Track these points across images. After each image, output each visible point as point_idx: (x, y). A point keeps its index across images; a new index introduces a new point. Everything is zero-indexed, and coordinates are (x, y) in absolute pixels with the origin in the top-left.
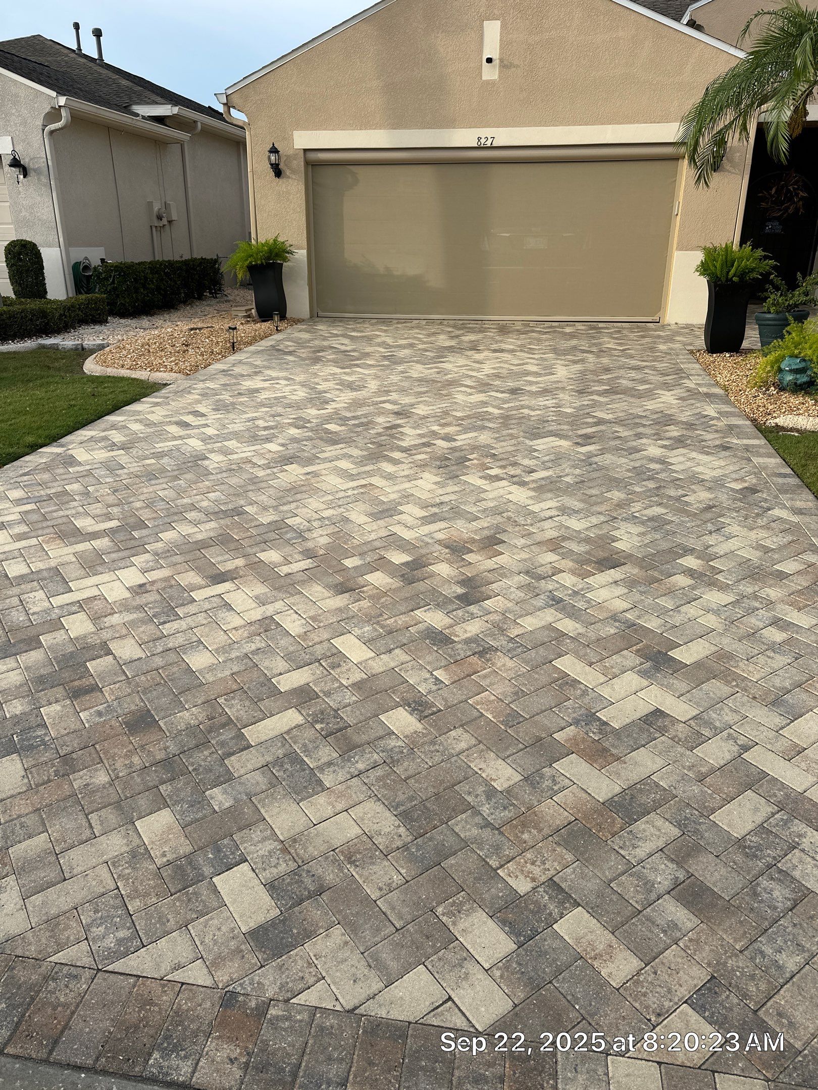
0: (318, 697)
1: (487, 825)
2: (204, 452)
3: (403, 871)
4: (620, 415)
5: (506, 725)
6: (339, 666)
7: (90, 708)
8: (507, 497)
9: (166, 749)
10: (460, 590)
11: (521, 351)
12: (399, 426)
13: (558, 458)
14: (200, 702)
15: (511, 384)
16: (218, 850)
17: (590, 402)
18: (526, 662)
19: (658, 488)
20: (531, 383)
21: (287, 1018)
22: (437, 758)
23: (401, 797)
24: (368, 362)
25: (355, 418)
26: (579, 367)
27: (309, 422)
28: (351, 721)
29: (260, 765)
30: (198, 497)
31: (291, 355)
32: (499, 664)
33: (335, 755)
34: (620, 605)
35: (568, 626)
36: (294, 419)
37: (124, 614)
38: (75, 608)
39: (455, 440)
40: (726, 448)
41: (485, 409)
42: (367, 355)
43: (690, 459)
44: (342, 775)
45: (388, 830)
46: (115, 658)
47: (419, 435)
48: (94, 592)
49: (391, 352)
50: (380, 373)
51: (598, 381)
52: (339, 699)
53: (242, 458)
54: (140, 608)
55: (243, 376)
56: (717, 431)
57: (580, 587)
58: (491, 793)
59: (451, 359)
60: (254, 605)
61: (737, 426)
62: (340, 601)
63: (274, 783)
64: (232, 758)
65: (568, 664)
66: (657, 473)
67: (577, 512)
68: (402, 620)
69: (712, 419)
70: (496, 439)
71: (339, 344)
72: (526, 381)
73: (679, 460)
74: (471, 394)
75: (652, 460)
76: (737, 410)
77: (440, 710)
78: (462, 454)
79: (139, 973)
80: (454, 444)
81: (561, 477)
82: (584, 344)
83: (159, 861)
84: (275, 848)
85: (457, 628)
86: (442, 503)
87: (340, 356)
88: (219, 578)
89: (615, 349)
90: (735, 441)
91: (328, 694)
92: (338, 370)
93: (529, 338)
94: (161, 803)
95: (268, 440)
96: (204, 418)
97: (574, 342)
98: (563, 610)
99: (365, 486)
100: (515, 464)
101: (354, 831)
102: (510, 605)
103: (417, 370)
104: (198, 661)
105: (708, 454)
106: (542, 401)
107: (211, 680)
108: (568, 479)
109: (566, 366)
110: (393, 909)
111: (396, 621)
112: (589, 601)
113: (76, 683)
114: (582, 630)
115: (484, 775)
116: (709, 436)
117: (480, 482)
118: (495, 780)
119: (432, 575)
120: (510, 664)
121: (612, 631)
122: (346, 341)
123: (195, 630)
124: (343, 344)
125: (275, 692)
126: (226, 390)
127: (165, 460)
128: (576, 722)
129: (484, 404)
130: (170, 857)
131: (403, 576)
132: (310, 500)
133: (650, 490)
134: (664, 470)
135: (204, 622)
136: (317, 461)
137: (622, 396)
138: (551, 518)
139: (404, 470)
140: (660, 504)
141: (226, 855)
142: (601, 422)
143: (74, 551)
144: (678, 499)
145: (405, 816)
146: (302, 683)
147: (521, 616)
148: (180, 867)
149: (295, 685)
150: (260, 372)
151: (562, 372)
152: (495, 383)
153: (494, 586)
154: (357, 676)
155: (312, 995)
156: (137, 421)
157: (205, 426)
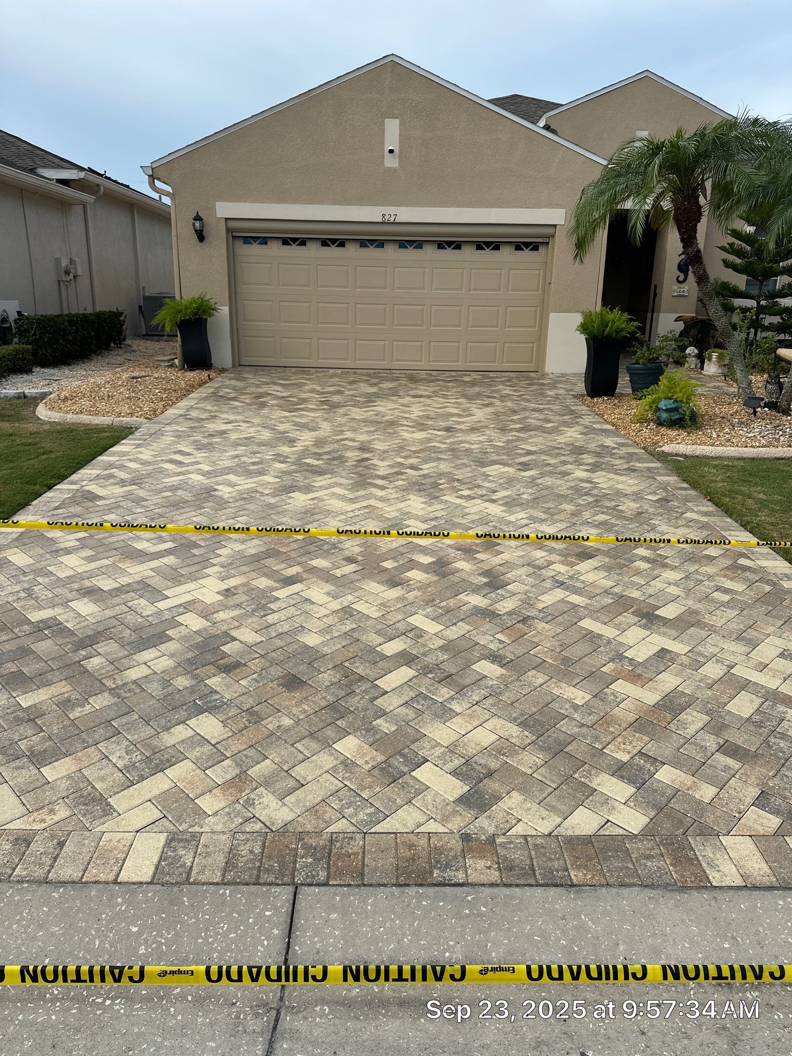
0: (418, 658)
1: (583, 725)
2: (211, 485)
3: (541, 756)
4: (542, 447)
5: (565, 665)
6: (422, 636)
7: (247, 677)
8: (486, 511)
9: (324, 698)
10: (485, 580)
11: (436, 396)
12: (367, 459)
13: (510, 482)
14: (330, 667)
15: (444, 424)
16: (404, 756)
17: (514, 438)
18: (560, 624)
19: (596, 501)
20: (459, 423)
21: (511, 842)
22: (527, 690)
23: (515, 715)
24: (309, 406)
25: (328, 453)
26: (489, 410)
27: (289, 458)
28: (453, 671)
29: (401, 703)
30: (229, 521)
31: (236, 401)
32: (540, 628)
33: (453, 693)
34: (609, 584)
35: (575, 599)
36: (273, 455)
37: (227, 611)
38: (181, 610)
39: (421, 469)
40: (634, 471)
41: (432, 444)
42: (304, 400)
43: (609, 479)
44: (466, 705)
45: (517, 734)
46: (241, 642)
47: (389, 466)
48: (187, 598)
49: (325, 397)
50: (326, 416)
51: (511, 421)
52: (435, 658)
53: (248, 489)
54: (239, 606)
55: (203, 419)
56: (620, 458)
57: (573, 573)
58: (576, 707)
59: (382, 404)
60: (331, 599)
61: (635, 454)
62: (395, 593)
63: (420, 713)
64: (378, 700)
65: (587, 624)
66: (590, 490)
67: (544, 520)
68: (452, 603)
69: (614, 448)
70: (453, 467)
71: (274, 391)
72: (453, 421)
73: (604, 480)
74: (414, 432)
75: (582, 480)
76: (630, 441)
77: (512, 660)
78: (432, 480)
79: (395, 831)
80: (421, 473)
81: (519, 495)
82: (485, 390)
83: (367, 767)
84: (444, 751)
85: (497, 605)
86: (437, 518)
87: (281, 402)
88: (290, 581)
89: (513, 395)
90: (640, 465)
91: (425, 654)
92: (287, 414)
93: (438, 386)
94: (344, 733)
95: (262, 473)
96: (192, 457)
97: (477, 389)
98: (567, 589)
99: (366, 507)
100: (479, 486)
101: (494, 737)
102: (527, 588)
103: (357, 413)
104: (312, 640)
105: (622, 475)
106: (474, 437)
107: (329, 651)
108: (525, 496)
109: (480, 408)
110: (546, 778)
111: (447, 604)
112: (583, 582)
113: (222, 662)
114: (589, 601)
115: (564, 697)
116: (617, 462)
117: (458, 501)
118: (574, 699)
119: (457, 571)
120: (548, 626)
121: (610, 601)
122: (279, 388)
123: (294, 619)
124: (277, 391)
125: (384, 657)
126: (195, 432)
127: (180, 493)
128: (612, 660)
129: (429, 440)
130: (372, 763)
131: (435, 572)
132: (327, 520)
133: (591, 503)
134: (595, 488)
135: (297, 613)
136: (314, 489)
137: (536, 433)
138: (527, 525)
139: (391, 493)
140: (603, 513)
141: (411, 759)
142: (529, 453)
143: (150, 567)
144: (614, 508)
145: (523, 724)
146: (401, 649)
147: (539, 595)
148: (382, 769)
149: (397, 651)
150: (216, 416)
151: (480, 414)
152: (430, 423)
153: (509, 575)
154: (441, 642)
155: (519, 829)
156: (130, 460)
157: (198, 463)
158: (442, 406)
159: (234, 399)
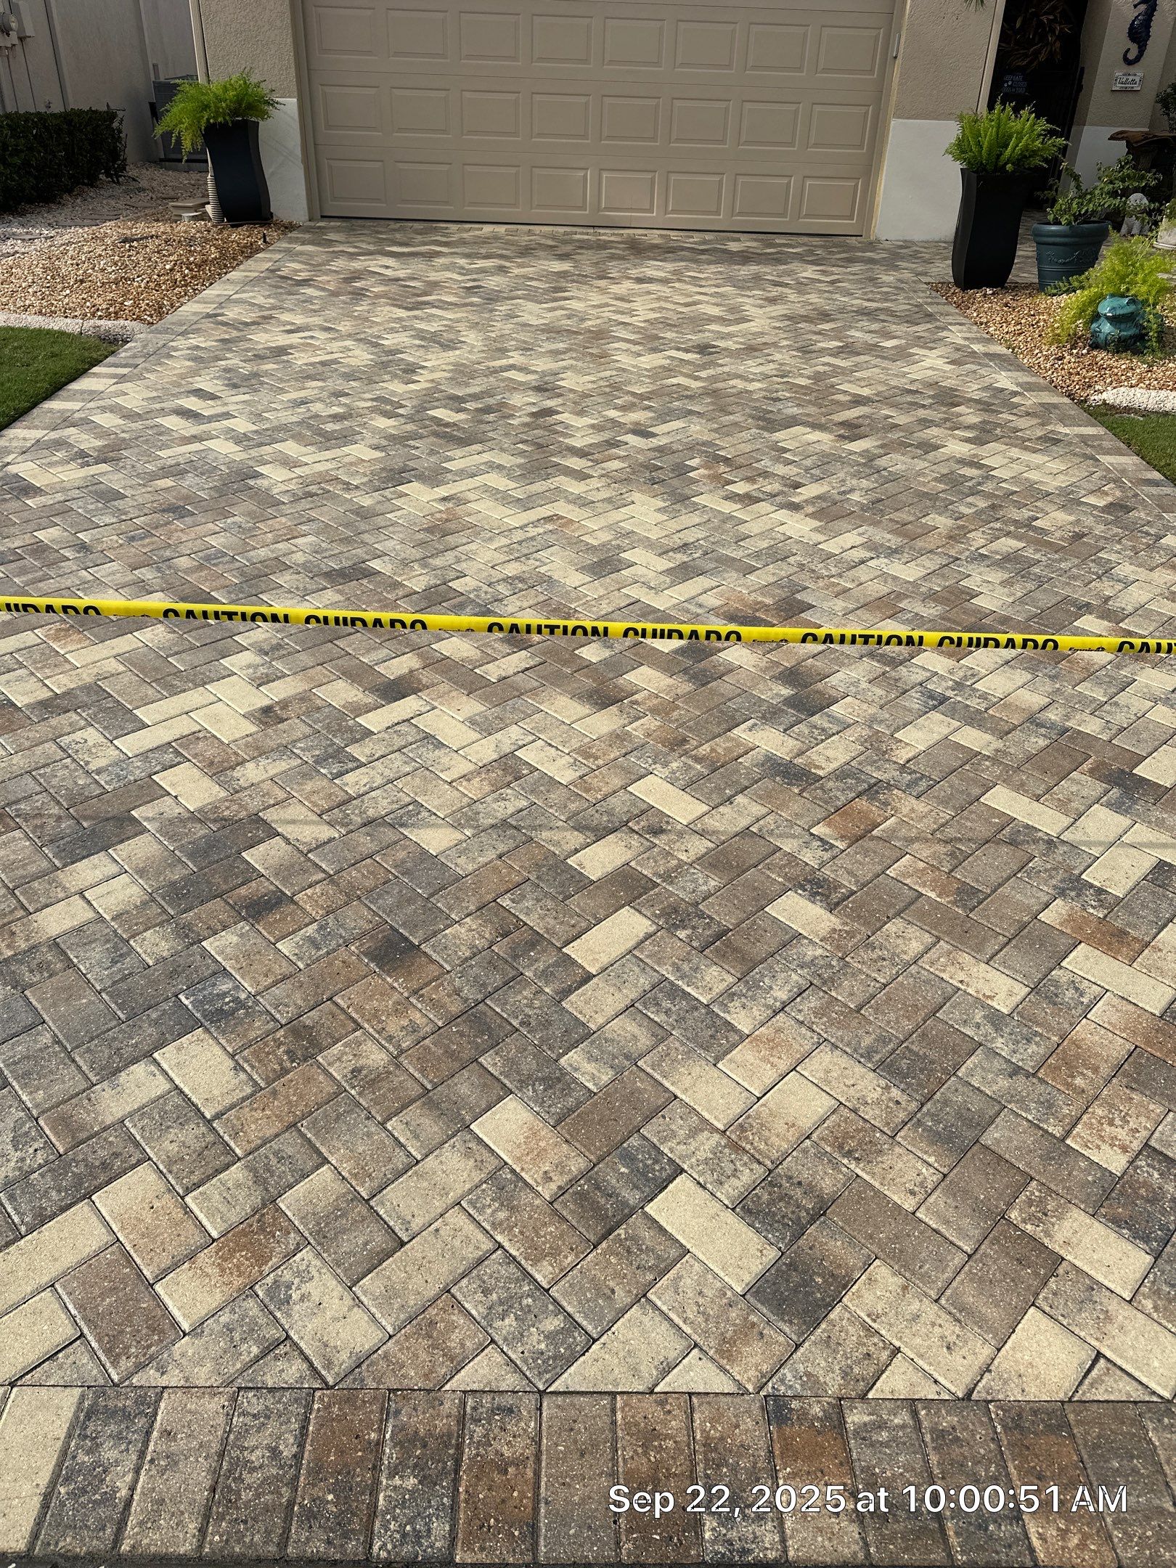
0: (656, 885)
1: (1016, 1071)
2: (251, 463)
3: (931, 1160)
4: (881, 389)
5: (964, 907)
6: (662, 831)
7: (294, 932)
8: (781, 529)
9: (457, 992)
10: (786, 692)
11: (679, 280)
12: (550, 412)
13: (825, 464)
14: (472, 908)
15: (695, 338)
16: (629, 1158)
17: (827, 368)
18: (944, 802)
19: (993, 507)
20: (724, 337)
21: (881, 1425)
22: (889, 972)
23: (867, 1041)
24: (443, 298)
25: (475, 397)
26: (779, 310)
27: (402, 406)
28: (728, 921)
29: (622, 1006)
30: (280, 546)
31: (310, 286)
32: (905, 811)
33: (731, 979)
34: (1033, 699)
35: (972, 738)
36: (372, 400)
37: (263, 762)
38: (169, 757)
39: (654, 435)
40: (1056, 442)
41: (674, 381)
42: (434, 285)
43: (1013, 460)
44: (758, 1013)
45: (876, 1095)
46: (288, 841)
47: (593, 426)
48: (183, 727)
49: (474, 280)
50: (475, 318)
51: (819, 333)
52: (691, 886)
53: (320, 473)
54: (285, 750)
55: (246, 324)
56: (1028, 414)
57: (962, 674)
58: (996, 1019)
59: (580, 294)
60: (476, 736)
61: (1055, 406)
62: (605, 718)
63: (661, 1035)
64: (573, 997)
65: (1002, 799)
66: (979, 484)
67: (896, 551)
68: (721, 745)
69: (1015, 394)
70: (715, 431)
71: (382, 266)
72: (712, 331)
73: (1002, 462)
74: (640, 355)
75: (963, 462)
76: (1042, 381)
77: (853, 893)
78: (676, 459)
79: (610, 1388)
80: (655, 442)
81: (844, 493)
82: (768, 271)
83: (547, 1191)
84: (718, 1144)
85: (812, 754)
86: (685, 545)
87: (393, 288)
88: (395, 690)
89: (820, 281)
90: (1067, 430)
91: (668, 877)
92: (403, 313)
93: (682, 260)
94: (497, 1092)
95: (345, 438)
96: (219, 402)
97: (753, 268)
98: (952, 713)
99: (549, 519)
100: (765, 474)
101: (822, 1104)
102: (872, 710)
103: (533, 313)
104: (435, 840)
105: (1035, 451)
106: (752, 366)
107: (470, 868)
108: (855, 497)
109: (761, 307)
110: (947, 1222)
111: (713, 750)
112: (984, 697)
113: (243, 891)
114: (999, 744)
115: (970, 990)
116: (1022, 423)
117: (728, 507)
118: (991, 998)
119: (731, 669)
120: (921, 807)
121: (1042, 742)
122: (390, 262)
123: (399, 784)
124: (387, 267)
125: (581, 882)
126: (230, 350)
127: (190, 480)
128: (1062, 893)
129: (668, 371)
130: (559, 1180)
131: (685, 671)
132: (473, 546)
133: (982, 511)
134: (987, 478)
135: (408, 769)
136: (449, 476)
137: (866, 358)
138: (863, 562)
139: (594, 488)
140: (1008, 534)
141: (646, 1166)
142: (858, 401)
143: (115, 652)
144: (1028, 524)
145: (887, 1068)
146: (619, 862)
147: (898, 729)
148: (582, 1196)
149: (610, 869)
150: (271, 317)
151: (761, 319)
152: (669, 335)
153: (833, 680)
154: (699, 846)
155: (895, 1382)
156: (104, 409)
157: (227, 415)
158: (689, 300)
159: (305, 282)
